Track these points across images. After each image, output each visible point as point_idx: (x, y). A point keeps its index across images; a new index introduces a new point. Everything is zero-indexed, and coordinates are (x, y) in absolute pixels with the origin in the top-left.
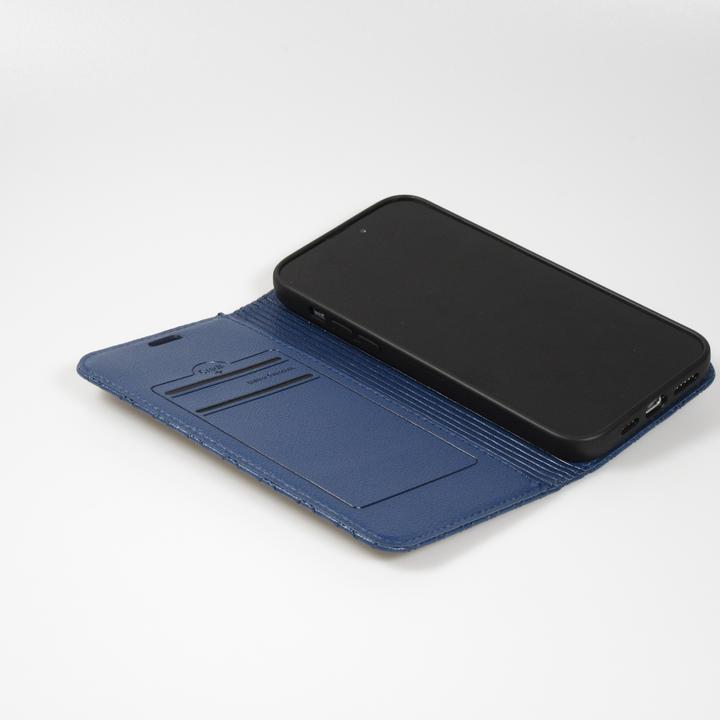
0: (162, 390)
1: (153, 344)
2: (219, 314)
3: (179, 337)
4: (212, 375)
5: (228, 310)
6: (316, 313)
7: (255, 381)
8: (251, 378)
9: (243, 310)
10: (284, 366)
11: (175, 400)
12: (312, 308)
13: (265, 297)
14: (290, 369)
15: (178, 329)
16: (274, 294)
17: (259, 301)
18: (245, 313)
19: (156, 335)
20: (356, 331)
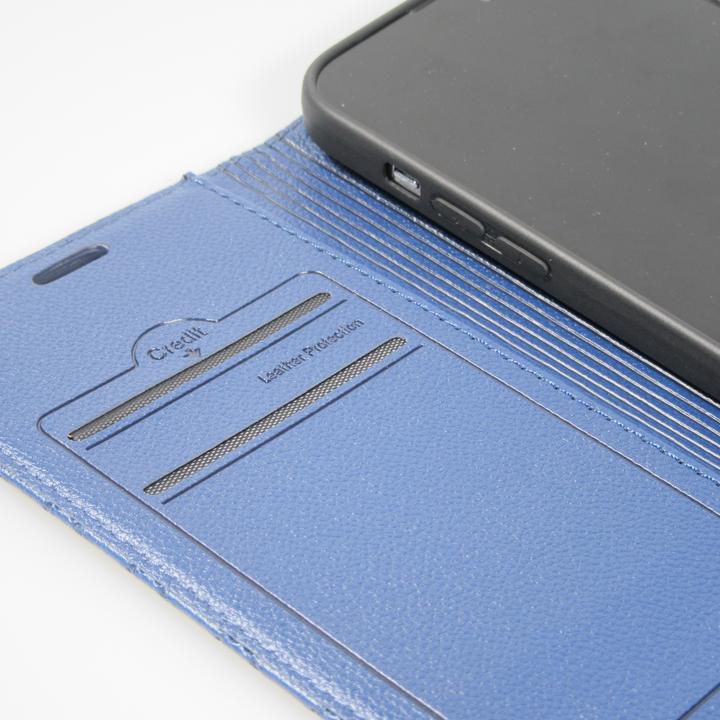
0: (62, 425)
1: (45, 277)
2: (185, 177)
3: (100, 252)
4: (177, 363)
5: (202, 164)
6: (398, 176)
7: (278, 372)
8: (265, 363)
9: (236, 161)
10: (338, 320)
11: (92, 457)
12: (388, 167)
13: (281, 137)
14: (352, 327)
15: (100, 225)
16: (302, 130)
17: (269, 145)
18: (240, 170)
19: (49, 250)
20: (494, 228)
